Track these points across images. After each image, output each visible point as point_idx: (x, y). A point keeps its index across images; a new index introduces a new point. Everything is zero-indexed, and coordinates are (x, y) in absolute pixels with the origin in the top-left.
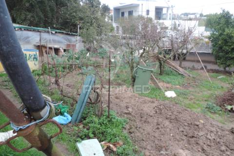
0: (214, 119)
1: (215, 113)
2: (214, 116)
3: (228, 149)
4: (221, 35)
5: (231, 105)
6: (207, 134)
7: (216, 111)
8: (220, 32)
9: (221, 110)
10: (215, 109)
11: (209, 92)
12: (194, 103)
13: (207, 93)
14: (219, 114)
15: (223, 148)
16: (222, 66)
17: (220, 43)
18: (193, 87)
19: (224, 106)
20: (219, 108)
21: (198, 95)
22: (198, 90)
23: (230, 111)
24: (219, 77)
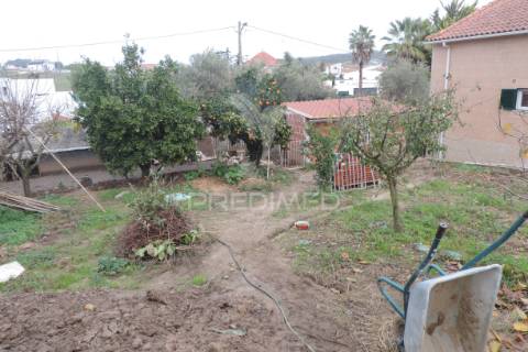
0: (117, 288)
1: (118, 274)
2: (116, 282)
3: (145, 337)
4: (96, 110)
5: (143, 246)
6: (102, 330)
7: (120, 269)
8: (94, 104)
9: (129, 264)
10: (116, 265)
11: (103, 232)
12: (73, 270)
13: (97, 238)
14: (128, 273)
15: (138, 341)
16: (116, 171)
17: (99, 126)
18: (67, 233)
19: (133, 253)
20: (123, 261)
21: (79, 247)
22: (76, 237)
23: (143, 259)
24: (120, 195)
